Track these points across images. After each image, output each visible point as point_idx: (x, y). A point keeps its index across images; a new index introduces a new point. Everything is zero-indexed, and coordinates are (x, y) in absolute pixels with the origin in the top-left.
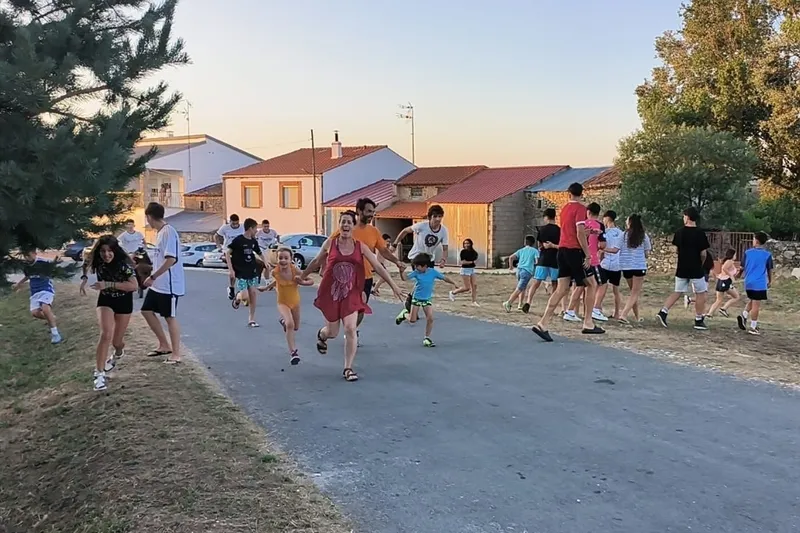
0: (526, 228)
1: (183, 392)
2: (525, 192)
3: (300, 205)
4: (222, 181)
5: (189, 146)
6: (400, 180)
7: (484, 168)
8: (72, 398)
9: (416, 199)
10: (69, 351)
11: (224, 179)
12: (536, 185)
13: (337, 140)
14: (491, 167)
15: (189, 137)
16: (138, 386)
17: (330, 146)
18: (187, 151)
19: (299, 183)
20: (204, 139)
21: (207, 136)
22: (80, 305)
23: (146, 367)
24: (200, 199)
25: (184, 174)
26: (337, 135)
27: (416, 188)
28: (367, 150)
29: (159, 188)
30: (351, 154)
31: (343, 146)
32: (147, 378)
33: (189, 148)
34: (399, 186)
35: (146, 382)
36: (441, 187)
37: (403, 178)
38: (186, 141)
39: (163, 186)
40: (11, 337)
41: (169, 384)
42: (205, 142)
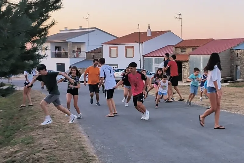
0: (231, 65)
1: (73, 153)
2: (231, 50)
3: (133, 56)
4: (101, 46)
5: (88, 32)
6: (176, 45)
7: (212, 40)
8: (18, 155)
9: (183, 53)
10: (25, 125)
11: (102, 45)
12: (235, 47)
13: (149, 28)
14: (215, 39)
15: (88, 29)
16: (51, 148)
17: (147, 31)
18: (88, 34)
19: (133, 47)
20: (94, 29)
21: (95, 28)
22: (36, 101)
23: (58, 136)
24: (92, 54)
25: (86, 44)
26: (149, 26)
27: (183, 48)
28: (162, 33)
29: (76, 50)
30: (155, 34)
31: (152, 31)
32: (56, 143)
33: (88, 33)
34: (176, 48)
35: (55, 146)
36: (194, 48)
37: (177, 44)
38: (87, 30)
39: (77, 48)
40: (4, 116)
41: (67, 147)
42: (95, 30)
